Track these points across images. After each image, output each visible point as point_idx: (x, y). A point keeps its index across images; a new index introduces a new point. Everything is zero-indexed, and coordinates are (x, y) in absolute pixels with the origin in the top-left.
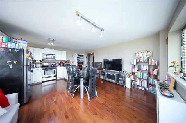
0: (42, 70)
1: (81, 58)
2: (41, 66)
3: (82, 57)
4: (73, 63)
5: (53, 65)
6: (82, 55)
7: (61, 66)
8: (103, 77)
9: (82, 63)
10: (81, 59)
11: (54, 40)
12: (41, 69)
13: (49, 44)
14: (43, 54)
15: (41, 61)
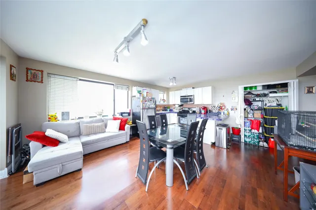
0: (178, 116)
2: (178, 111)
3: (282, 91)
5: (191, 112)
7: (202, 113)
14: (181, 97)
15: (180, 106)
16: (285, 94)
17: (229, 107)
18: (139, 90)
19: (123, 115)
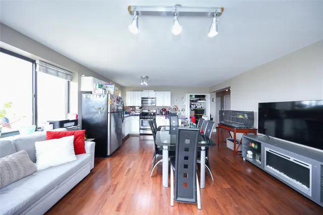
0: (140, 118)
1: (199, 101)
2: (139, 113)
3: (203, 100)
4: (182, 111)
5: (152, 114)
6: (204, 96)
7: (163, 115)
8: (254, 156)
9: (202, 111)
10: (200, 104)
11: (147, 77)
12: (138, 117)
13: (142, 84)
14: (142, 98)
15: (141, 108)
16: (204, 101)
17: (180, 109)
18: (100, 84)
19: (65, 125)
